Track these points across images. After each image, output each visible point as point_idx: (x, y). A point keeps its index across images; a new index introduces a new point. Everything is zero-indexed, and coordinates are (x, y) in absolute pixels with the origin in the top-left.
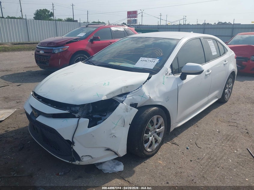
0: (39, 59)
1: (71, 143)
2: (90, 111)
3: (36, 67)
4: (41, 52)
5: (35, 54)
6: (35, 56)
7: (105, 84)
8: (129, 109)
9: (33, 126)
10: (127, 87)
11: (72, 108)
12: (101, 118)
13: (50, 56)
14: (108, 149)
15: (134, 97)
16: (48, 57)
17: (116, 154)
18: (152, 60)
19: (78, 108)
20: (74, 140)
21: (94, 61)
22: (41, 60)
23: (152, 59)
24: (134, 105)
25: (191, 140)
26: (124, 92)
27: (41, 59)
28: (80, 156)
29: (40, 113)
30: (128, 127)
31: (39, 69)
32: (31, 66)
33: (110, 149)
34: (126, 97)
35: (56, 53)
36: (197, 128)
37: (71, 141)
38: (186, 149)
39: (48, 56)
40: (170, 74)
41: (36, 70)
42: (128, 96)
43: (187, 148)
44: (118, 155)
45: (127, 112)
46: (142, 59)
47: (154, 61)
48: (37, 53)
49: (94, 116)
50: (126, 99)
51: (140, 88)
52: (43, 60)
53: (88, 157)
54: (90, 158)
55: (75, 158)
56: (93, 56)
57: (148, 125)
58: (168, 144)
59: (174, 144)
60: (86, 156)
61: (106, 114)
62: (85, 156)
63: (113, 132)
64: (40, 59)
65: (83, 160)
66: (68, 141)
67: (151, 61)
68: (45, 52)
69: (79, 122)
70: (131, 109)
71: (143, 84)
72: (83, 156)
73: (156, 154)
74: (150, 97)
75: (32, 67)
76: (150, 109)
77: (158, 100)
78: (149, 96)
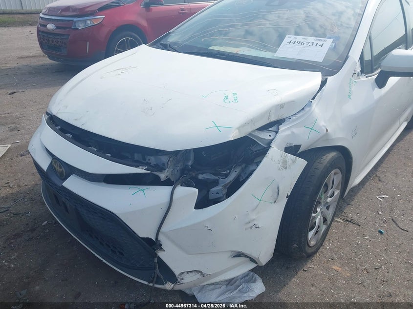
0: (46, 40)
1: (153, 245)
2: (190, 163)
3: (40, 56)
4: (50, 26)
5: (38, 31)
6: (38, 35)
7: (226, 98)
8: (290, 162)
9: (56, 197)
10: (281, 106)
11: (148, 158)
12: (218, 180)
13: (69, 35)
14: (239, 255)
15: (295, 130)
16: (64, 37)
17: (252, 260)
18: (317, 42)
19: (164, 159)
20: (161, 238)
21: (175, 43)
22: (51, 42)
23: (316, 40)
24: (293, 150)
25: (380, 213)
26: (273, 119)
27: (50, 39)
28: (177, 273)
29: (71, 170)
30: (283, 202)
31: (47, 61)
32: (31, 55)
33: (243, 254)
34: (277, 132)
35: (80, 28)
36: (380, 185)
37: (154, 240)
38: (377, 234)
39: (63, 35)
40: (358, 75)
41: (42, 63)
42: (282, 128)
43: (380, 232)
44: (256, 263)
45: (286, 168)
46: (290, 39)
47: (320, 43)
48: (42, 29)
49: (200, 177)
50: (278, 135)
51: (307, 109)
52: (55, 43)
53: (193, 273)
54: (198, 276)
55: (162, 277)
56: (170, 33)
57: (320, 193)
58: (337, 221)
59: (350, 223)
60: (191, 272)
61: (228, 172)
62: (188, 273)
63: (253, 216)
64: (48, 41)
65: (183, 281)
66: (148, 240)
67: (315, 44)
68: (57, 28)
69: (175, 197)
70: (294, 161)
71: (313, 98)
72: (183, 273)
73: (321, 248)
74: (327, 131)
75: (32, 57)
76: (324, 157)
77: (339, 135)
78: (324, 127)
